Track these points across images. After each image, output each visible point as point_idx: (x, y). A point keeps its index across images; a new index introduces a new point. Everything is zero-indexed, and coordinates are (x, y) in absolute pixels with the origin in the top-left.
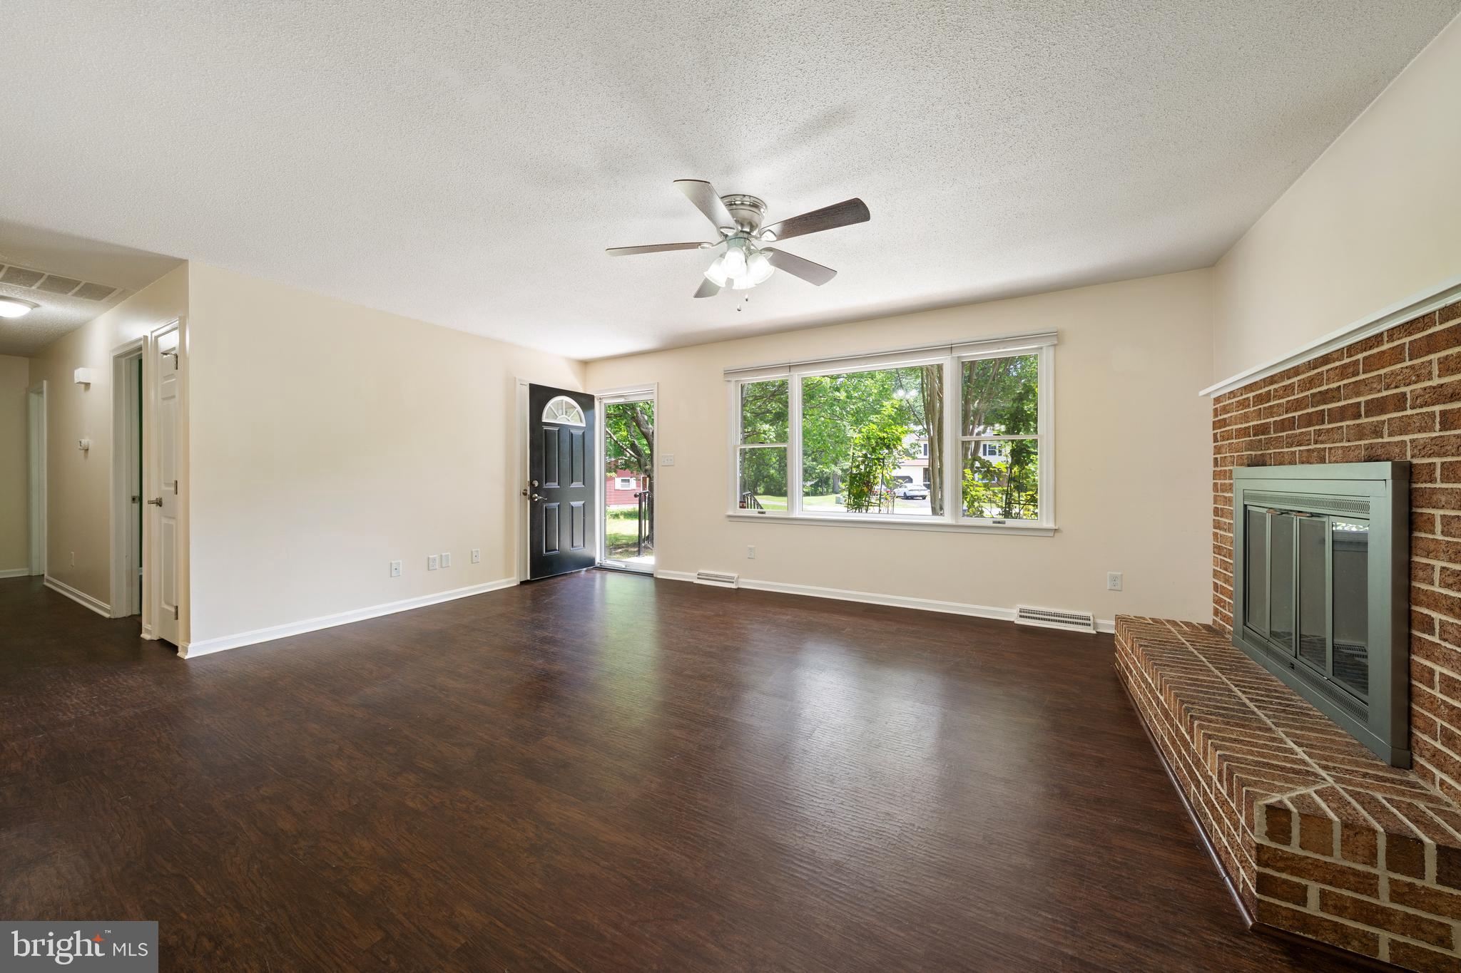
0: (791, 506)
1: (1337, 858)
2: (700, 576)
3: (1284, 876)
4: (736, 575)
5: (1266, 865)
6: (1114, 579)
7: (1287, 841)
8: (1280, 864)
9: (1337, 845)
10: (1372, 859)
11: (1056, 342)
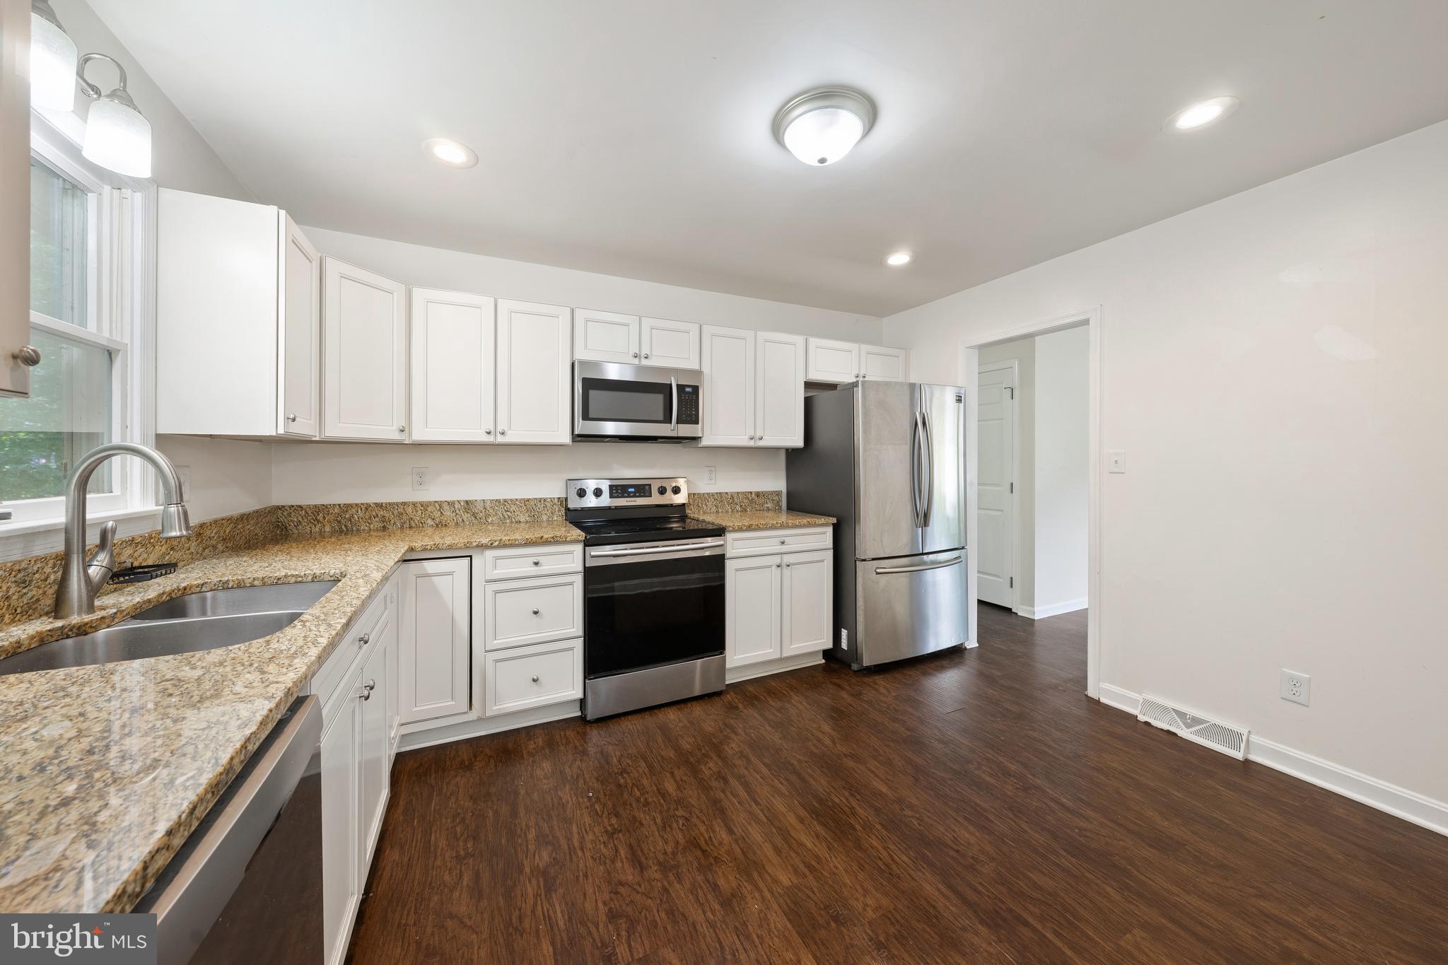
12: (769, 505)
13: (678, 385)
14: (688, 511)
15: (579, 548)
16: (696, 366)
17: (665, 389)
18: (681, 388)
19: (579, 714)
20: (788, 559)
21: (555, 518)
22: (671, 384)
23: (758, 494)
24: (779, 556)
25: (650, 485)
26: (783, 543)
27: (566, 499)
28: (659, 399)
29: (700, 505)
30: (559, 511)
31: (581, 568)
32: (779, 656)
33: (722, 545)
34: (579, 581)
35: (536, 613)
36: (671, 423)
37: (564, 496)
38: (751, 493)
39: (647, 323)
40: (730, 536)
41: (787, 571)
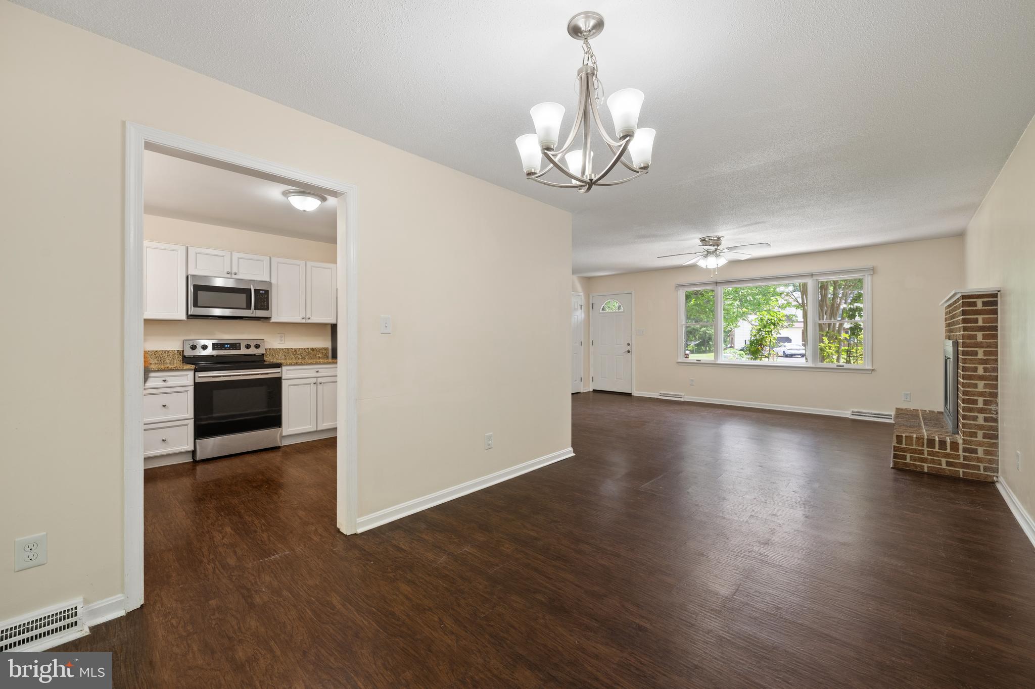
0: (716, 357)
1: (914, 447)
2: (661, 394)
3: (901, 453)
4: (683, 394)
5: (896, 451)
6: (907, 395)
7: (902, 444)
8: (900, 450)
9: (914, 443)
10: (923, 446)
11: (872, 273)
12: (320, 355)
13: (255, 290)
14: (266, 358)
15: (191, 373)
16: (267, 279)
17: (247, 292)
18: (256, 291)
19: (192, 460)
20: (320, 380)
21: (176, 362)
22: (251, 289)
23: (312, 349)
24: (316, 379)
25: (240, 343)
26: (317, 372)
27: (183, 351)
28: (244, 296)
29: (274, 355)
30: (178, 357)
31: (192, 383)
32: (315, 429)
33: (279, 372)
34: (191, 390)
35: (164, 406)
36: (251, 309)
37: (181, 349)
38: (308, 348)
39: (236, 256)
40: (284, 368)
41: (320, 387)
